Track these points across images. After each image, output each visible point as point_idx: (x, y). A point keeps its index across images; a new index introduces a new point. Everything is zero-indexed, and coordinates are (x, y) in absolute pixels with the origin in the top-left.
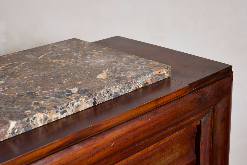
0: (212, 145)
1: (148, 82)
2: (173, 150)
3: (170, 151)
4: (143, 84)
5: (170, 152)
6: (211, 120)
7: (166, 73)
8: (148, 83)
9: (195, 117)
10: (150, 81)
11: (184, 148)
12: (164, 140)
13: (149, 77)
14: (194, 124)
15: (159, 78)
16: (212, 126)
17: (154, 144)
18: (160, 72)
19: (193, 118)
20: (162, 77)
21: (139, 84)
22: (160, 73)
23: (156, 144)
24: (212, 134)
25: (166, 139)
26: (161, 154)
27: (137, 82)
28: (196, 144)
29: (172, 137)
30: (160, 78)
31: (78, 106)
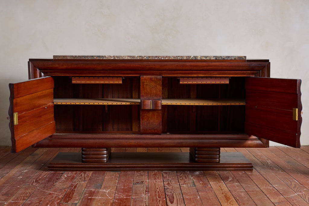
4: (234, 59)
10: (237, 58)
31: (211, 58)
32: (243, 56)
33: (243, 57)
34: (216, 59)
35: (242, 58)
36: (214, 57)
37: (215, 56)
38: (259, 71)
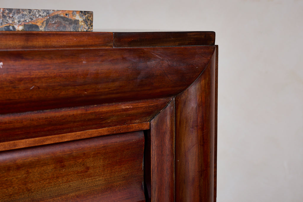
0: (174, 176)
1: (39, 24)
2: (88, 168)
3: (80, 169)
4: (25, 25)
5: (82, 172)
6: (172, 124)
7: (82, 22)
8: (37, 27)
9: (132, 107)
10: (43, 25)
11: (117, 173)
12: (59, 137)
13: (40, 15)
14: (136, 124)
15: (65, 27)
16: (174, 138)
17: (33, 139)
18: (66, 15)
19: (128, 107)
20: (72, 26)
21: (16, 21)
22: (67, 16)
23: (37, 139)
24: (174, 153)
25: (64, 136)
26: (55, 168)
27: (11, 15)
28: (144, 172)
29: (79, 136)
30: (67, 26)
32: (74, 12)
33: (78, 17)
35: (71, 22)
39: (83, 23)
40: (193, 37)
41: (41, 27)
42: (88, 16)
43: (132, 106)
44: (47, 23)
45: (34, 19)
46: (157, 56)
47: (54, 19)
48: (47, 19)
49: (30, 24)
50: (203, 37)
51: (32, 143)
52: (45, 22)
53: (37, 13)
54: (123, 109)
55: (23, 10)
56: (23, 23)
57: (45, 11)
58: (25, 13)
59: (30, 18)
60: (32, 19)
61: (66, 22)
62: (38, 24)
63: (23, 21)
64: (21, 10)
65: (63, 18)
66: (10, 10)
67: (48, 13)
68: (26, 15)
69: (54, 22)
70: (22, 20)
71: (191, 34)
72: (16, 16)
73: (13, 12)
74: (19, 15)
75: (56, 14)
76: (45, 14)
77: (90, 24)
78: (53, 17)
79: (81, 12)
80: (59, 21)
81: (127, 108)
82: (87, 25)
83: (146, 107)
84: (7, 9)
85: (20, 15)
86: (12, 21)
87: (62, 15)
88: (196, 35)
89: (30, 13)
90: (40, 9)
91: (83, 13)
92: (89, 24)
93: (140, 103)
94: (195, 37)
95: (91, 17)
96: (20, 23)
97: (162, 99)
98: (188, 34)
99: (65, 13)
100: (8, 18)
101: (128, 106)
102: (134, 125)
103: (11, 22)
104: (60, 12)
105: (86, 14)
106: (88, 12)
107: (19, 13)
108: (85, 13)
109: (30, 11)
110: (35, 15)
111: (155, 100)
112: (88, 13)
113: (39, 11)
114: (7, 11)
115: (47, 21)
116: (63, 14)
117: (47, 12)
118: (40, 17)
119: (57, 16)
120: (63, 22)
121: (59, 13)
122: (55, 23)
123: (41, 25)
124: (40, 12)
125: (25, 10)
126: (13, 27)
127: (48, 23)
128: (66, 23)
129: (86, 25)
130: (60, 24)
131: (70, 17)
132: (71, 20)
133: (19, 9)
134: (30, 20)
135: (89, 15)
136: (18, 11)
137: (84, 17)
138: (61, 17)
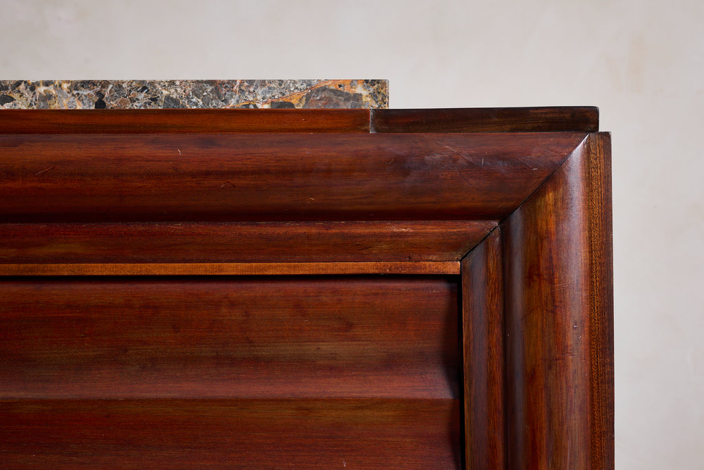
1: (295, 101)
2: (350, 325)
4: (272, 102)
7: (367, 96)
8: (292, 105)
10: (301, 102)
12: (289, 267)
13: (297, 88)
14: (431, 263)
15: (337, 103)
18: (340, 86)
19: (404, 230)
20: (349, 103)
21: (259, 98)
22: (341, 89)
27: (252, 90)
30: (341, 102)
31: (49, 97)
32: (352, 83)
33: (359, 90)
34: (100, 104)
35: (348, 97)
36: (76, 86)
37: (86, 84)
38: (503, 216)
39: (369, 99)
40: (543, 116)
41: (298, 105)
42: (378, 87)
43: (412, 228)
44: (307, 100)
45: (287, 94)
46: (447, 147)
47: (320, 93)
48: (307, 95)
49: (281, 100)
50: (567, 116)
51: (246, 269)
52: (304, 98)
53: (291, 85)
54: (395, 232)
55: (270, 82)
56: (270, 100)
57: (304, 81)
58: (273, 85)
59: (281, 93)
60: (284, 95)
61: (340, 97)
62: (293, 101)
63: (270, 98)
64: (267, 82)
65: (335, 92)
66: (251, 82)
67: (310, 85)
68: (274, 88)
69: (318, 98)
70: (268, 96)
71: (538, 111)
72: (260, 91)
73: (255, 84)
74: (264, 89)
75: (323, 85)
76: (305, 85)
77: (383, 100)
78: (318, 91)
79: (367, 81)
80: (327, 96)
81: (402, 232)
82: (377, 102)
83: (442, 234)
84: (246, 81)
85: (266, 88)
86: (254, 97)
87: (333, 87)
88: (551, 113)
89: (280, 85)
90: (296, 79)
91: (368, 83)
92: (381, 99)
93: (428, 225)
94: (548, 116)
95: (384, 89)
96: (266, 100)
97: (476, 223)
98: (531, 111)
99: (339, 83)
100: (247, 93)
101: (404, 228)
102: (427, 263)
103: (251, 99)
104: (330, 83)
105: (374, 85)
106: (378, 81)
107: (264, 86)
108: (373, 82)
109: (281, 82)
110: (288, 88)
111: (459, 223)
112: (378, 83)
113: (295, 82)
114: (246, 84)
115: (308, 97)
116: (335, 85)
117: (309, 83)
118: (296, 90)
119: (324, 89)
120: (334, 98)
121: (327, 84)
122: (321, 99)
123: (297, 102)
124: (297, 83)
125: (273, 81)
126: (255, 106)
127: (309, 100)
128: (339, 100)
129: (374, 102)
130: (329, 101)
131: (346, 89)
132: (347, 94)
133: (265, 81)
134: (280, 95)
135: (380, 86)
136: (263, 83)
137: (372, 89)
138: (332, 90)
